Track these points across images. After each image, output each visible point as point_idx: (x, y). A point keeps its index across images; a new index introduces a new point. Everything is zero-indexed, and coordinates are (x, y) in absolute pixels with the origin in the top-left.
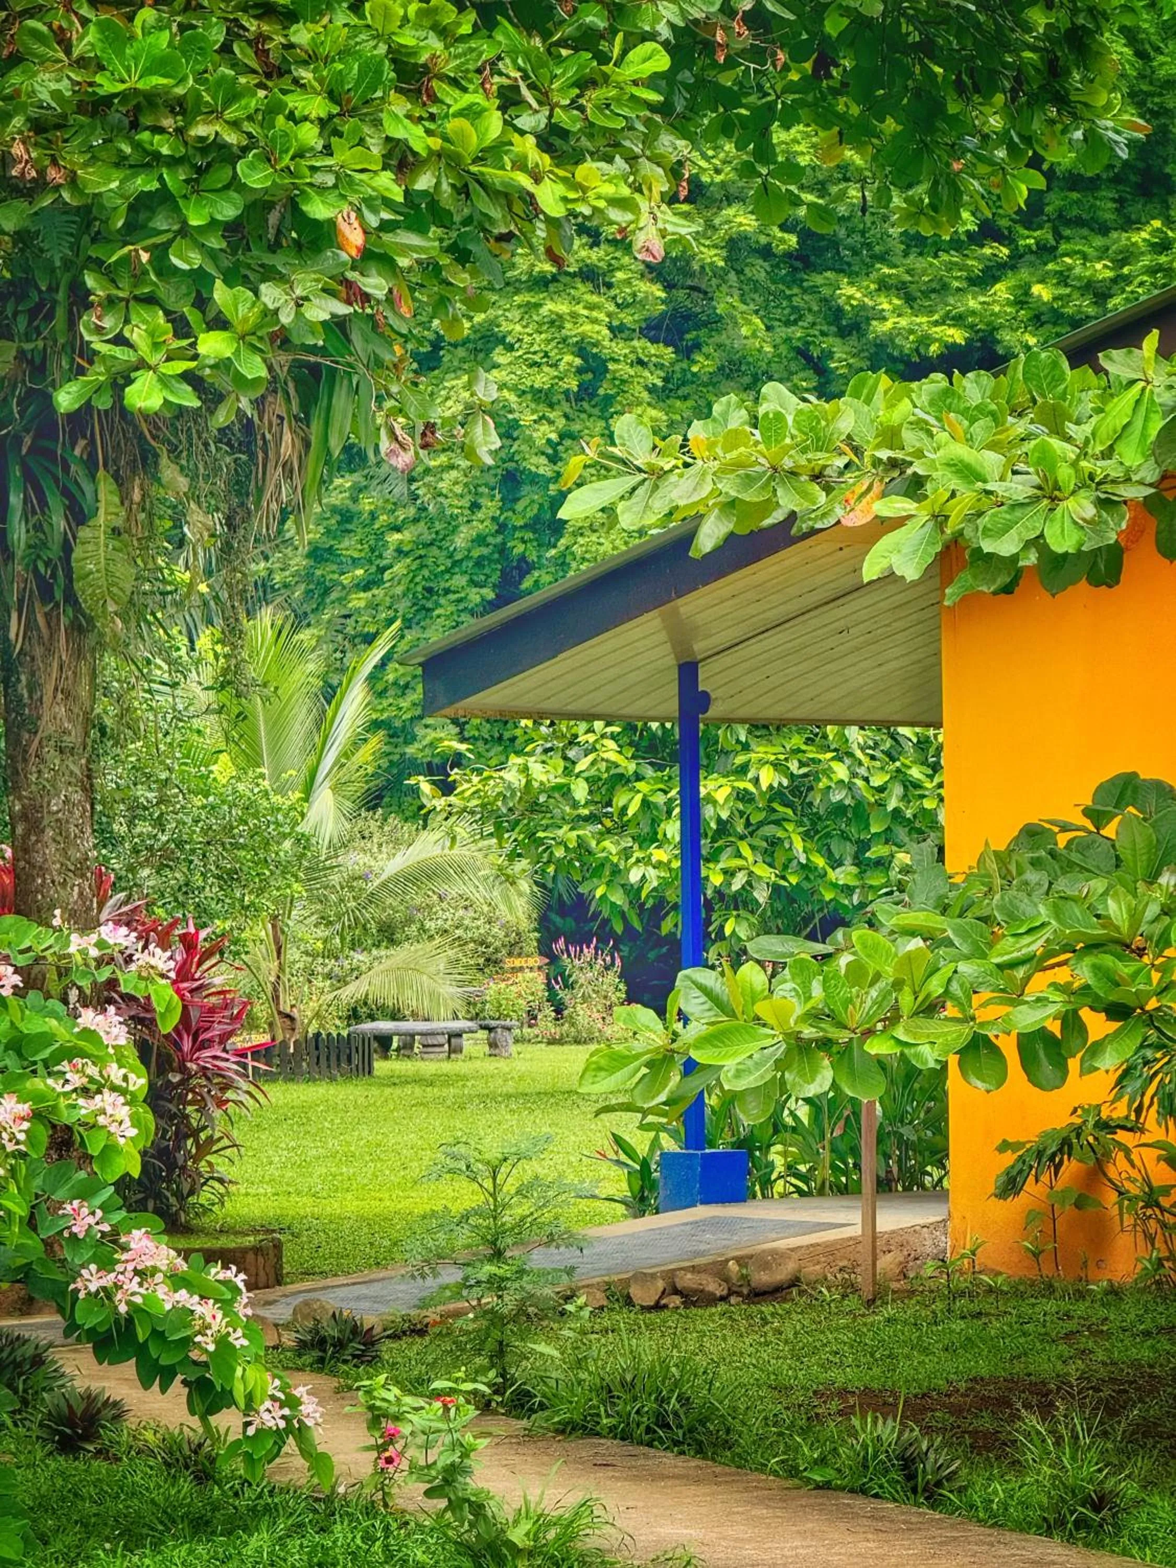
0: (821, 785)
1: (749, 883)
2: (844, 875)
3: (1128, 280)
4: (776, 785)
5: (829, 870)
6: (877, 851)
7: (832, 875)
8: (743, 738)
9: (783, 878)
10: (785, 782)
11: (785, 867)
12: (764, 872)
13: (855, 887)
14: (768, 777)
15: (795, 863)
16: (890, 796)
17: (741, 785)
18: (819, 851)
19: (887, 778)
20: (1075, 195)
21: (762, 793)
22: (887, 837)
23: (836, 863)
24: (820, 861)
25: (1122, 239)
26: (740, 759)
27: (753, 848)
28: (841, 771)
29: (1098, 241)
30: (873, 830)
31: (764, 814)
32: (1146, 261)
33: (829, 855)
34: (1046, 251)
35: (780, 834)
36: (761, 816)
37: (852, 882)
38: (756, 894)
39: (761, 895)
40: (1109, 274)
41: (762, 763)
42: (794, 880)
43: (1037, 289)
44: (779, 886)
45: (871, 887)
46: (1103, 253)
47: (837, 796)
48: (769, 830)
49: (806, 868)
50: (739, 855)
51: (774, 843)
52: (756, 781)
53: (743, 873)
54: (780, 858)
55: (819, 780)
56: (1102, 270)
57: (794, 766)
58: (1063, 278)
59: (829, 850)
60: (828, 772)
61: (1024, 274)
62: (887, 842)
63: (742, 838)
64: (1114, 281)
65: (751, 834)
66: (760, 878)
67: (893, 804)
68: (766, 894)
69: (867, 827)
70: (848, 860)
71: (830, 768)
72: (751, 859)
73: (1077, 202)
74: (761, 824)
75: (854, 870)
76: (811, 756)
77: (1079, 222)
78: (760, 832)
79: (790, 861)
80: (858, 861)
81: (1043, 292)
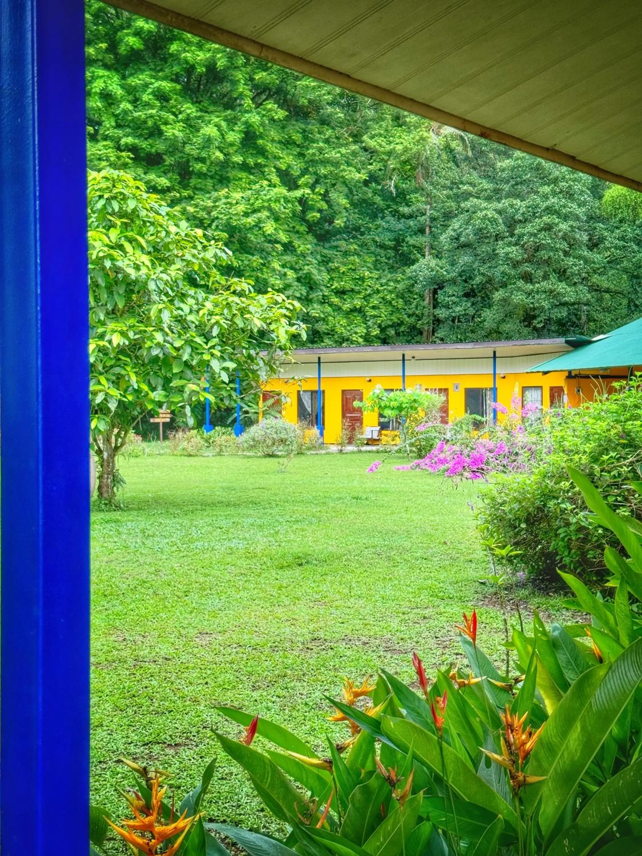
0: (146, 346)
1: (105, 399)
2: (158, 395)
3: (217, 207)
4: (121, 344)
5: (150, 392)
6: (176, 383)
7: (152, 395)
8: (102, 318)
9: (125, 397)
10: (127, 343)
11: (125, 391)
12: (114, 392)
13: (164, 402)
14: (117, 340)
15: (131, 388)
16: (184, 353)
17: (101, 343)
18: (144, 382)
19: (183, 342)
20: (200, 180)
21: (113, 348)
22: (181, 375)
23: (153, 389)
24: (145, 387)
25: (215, 194)
26: (100, 330)
27: (108, 380)
28: (159, 337)
29: (208, 195)
30: (174, 371)
31: (114, 361)
32: (224, 200)
33: (149, 384)
34: (191, 198)
35: (123, 372)
36: (112, 362)
37: (163, 400)
38: (110, 405)
39: (113, 406)
40: (212, 204)
41: (113, 331)
42: (130, 398)
43: (188, 208)
44: (123, 401)
45: (172, 402)
46: (209, 198)
47: (155, 352)
48: (117, 370)
49: (137, 391)
50: (99, 383)
51: (119, 377)
52: (110, 342)
53: (102, 393)
54: (123, 385)
55: (145, 343)
56: (210, 204)
57: (131, 334)
58: (196, 206)
59: (149, 382)
60: (151, 338)
61: (184, 205)
62: (181, 378)
63: (101, 374)
64: (213, 207)
65: (106, 372)
66: (112, 396)
67: (186, 357)
68: (115, 405)
69: (171, 369)
70: (160, 388)
71: (152, 335)
72: (107, 386)
73: (200, 183)
74: (112, 367)
75: (163, 393)
76: (141, 328)
77: (201, 189)
78: (111, 371)
79: (128, 387)
80: (164, 388)
81: (191, 209)
